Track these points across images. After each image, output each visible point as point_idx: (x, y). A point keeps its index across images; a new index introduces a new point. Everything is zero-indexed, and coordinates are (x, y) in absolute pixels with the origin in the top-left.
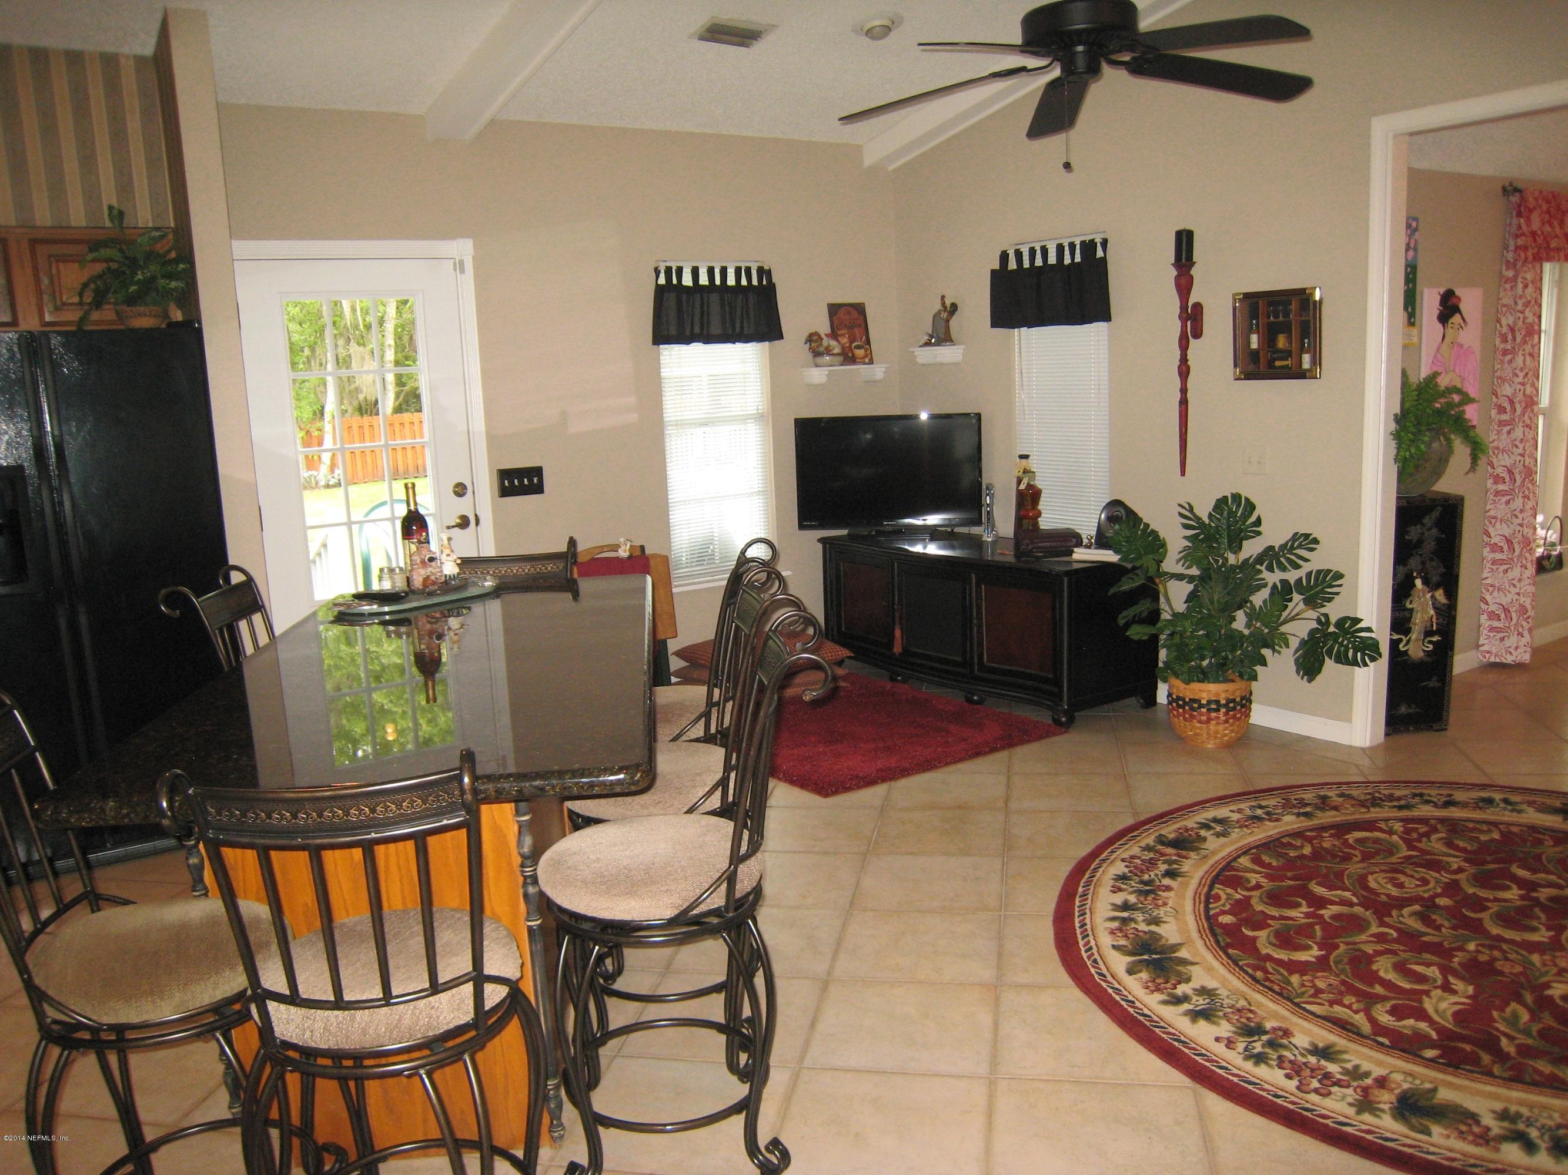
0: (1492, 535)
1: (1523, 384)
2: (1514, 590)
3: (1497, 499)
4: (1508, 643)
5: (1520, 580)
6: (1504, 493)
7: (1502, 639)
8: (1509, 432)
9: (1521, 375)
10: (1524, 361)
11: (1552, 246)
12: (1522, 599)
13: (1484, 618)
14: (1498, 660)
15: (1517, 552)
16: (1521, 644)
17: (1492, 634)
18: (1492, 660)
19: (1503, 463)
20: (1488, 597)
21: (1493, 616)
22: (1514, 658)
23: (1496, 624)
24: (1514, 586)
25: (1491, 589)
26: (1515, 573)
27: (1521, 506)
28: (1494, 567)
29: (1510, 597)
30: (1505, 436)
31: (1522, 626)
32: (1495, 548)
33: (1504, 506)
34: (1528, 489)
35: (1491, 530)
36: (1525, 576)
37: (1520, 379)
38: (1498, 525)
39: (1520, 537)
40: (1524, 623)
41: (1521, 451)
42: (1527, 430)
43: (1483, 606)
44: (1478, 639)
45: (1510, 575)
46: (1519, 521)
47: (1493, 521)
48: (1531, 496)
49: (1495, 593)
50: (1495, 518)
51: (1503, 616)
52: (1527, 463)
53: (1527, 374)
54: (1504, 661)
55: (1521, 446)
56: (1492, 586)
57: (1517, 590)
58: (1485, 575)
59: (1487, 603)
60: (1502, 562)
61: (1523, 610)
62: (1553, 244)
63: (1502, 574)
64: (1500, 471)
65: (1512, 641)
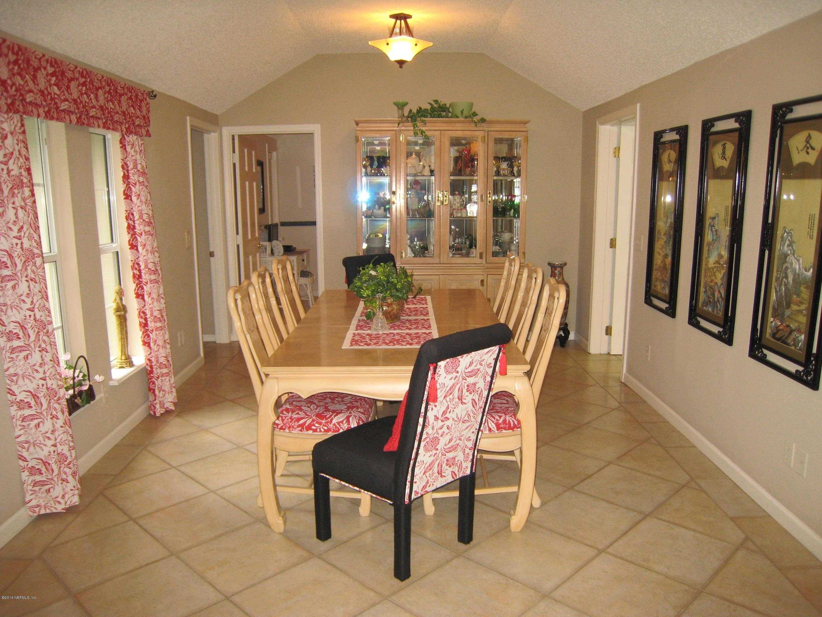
0: (17, 392)
1: (19, 238)
2: (49, 443)
3: (14, 356)
4: (53, 494)
5: (53, 432)
6: (21, 349)
7: (48, 491)
8: (14, 287)
9: (16, 228)
10: (16, 214)
11: (28, 100)
12: (59, 448)
13: (25, 475)
14: (48, 511)
15: (45, 406)
16: (68, 489)
17: (36, 488)
18: (43, 512)
19: (14, 319)
20: (25, 454)
21: (33, 471)
22: (63, 506)
23: (38, 478)
24: (49, 438)
25: (26, 445)
26: (47, 426)
27: (40, 361)
28: (25, 424)
29: (46, 449)
30: (11, 292)
31: (65, 473)
32: (22, 405)
33: (23, 362)
34: (45, 342)
35: (14, 388)
36: (58, 426)
37: (15, 233)
38: (20, 382)
39: (45, 390)
40: (67, 470)
41: (28, 306)
42: (32, 284)
43: (22, 463)
44: (24, 497)
45: (43, 429)
46: (41, 375)
47: (15, 378)
48: (48, 348)
49: (32, 449)
50: (16, 375)
51: (44, 470)
52: (38, 317)
53: (22, 227)
54: (55, 511)
55: (28, 301)
56: (27, 442)
57: (52, 442)
58: (18, 433)
59: (25, 460)
60: (32, 417)
61: (62, 458)
62: (29, 98)
63: (34, 430)
64: (11, 327)
65: (58, 491)
